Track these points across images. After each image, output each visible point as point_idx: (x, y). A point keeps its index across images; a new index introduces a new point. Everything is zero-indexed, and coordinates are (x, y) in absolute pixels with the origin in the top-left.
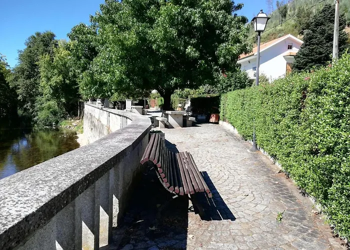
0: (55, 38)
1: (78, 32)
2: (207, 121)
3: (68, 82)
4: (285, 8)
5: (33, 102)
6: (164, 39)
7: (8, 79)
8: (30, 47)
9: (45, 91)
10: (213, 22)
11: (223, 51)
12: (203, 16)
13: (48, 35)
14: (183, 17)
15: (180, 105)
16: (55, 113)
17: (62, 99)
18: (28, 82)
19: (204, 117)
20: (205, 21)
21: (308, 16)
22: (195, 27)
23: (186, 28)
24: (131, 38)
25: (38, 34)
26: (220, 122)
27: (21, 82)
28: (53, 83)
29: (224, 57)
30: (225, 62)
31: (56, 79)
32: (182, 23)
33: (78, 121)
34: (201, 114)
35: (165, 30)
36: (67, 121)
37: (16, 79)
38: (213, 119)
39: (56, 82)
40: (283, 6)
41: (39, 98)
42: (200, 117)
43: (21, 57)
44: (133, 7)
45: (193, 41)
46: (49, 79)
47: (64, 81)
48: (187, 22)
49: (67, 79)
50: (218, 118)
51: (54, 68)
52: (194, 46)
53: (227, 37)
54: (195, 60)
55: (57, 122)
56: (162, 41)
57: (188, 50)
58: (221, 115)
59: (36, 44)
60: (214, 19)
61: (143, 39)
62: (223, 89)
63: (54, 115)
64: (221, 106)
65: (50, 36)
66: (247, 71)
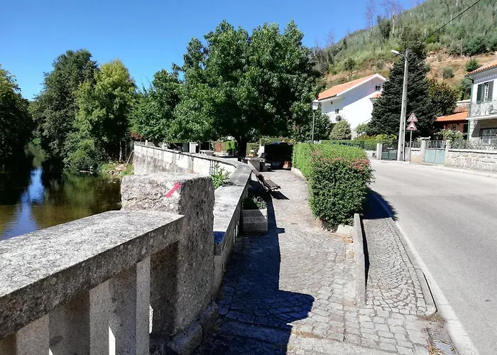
0: (91, 59)
1: (161, 79)
2: (281, 168)
3: (112, 116)
4: (389, 25)
5: (62, 139)
6: (248, 97)
7: (31, 109)
8: (59, 69)
9: (83, 127)
10: (288, 84)
11: (296, 108)
12: (280, 79)
13: (83, 54)
14: (263, 79)
15: (253, 151)
16: (92, 155)
17: (103, 138)
18: (57, 114)
19: (278, 164)
20: (281, 83)
21: (416, 39)
22: (273, 88)
23: (265, 88)
24: (220, 96)
25: (70, 53)
26: (292, 168)
27: (48, 113)
28: (94, 117)
29: (297, 113)
30: (298, 117)
31: (98, 113)
32: (262, 84)
33: (122, 165)
34: (276, 161)
35: (249, 90)
36: (109, 165)
37: (41, 110)
38: (286, 166)
39: (98, 117)
40: (386, 22)
41: (71, 134)
42: (274, 164)
43: (49, 82)
44: (221, 68)
45: (271, 99)
46: (89, 112)
47: (107, 115)
48: (267, 83)
49: (112, 114)
50: (290, 165)
51: (95, 98)
52: (272, 103)
53: (300, 96)
54: (272, 115)
55: (95, 166)
56: (245, 99)
57: (267, 106)
58: (293, 162)
59: (67, 66)
60: (289, 81)
61: (229, 96)
62: (300, 134)
63: (91, 157)
64: (294, 154)
65: (85, 56)
66: (328, 114)
